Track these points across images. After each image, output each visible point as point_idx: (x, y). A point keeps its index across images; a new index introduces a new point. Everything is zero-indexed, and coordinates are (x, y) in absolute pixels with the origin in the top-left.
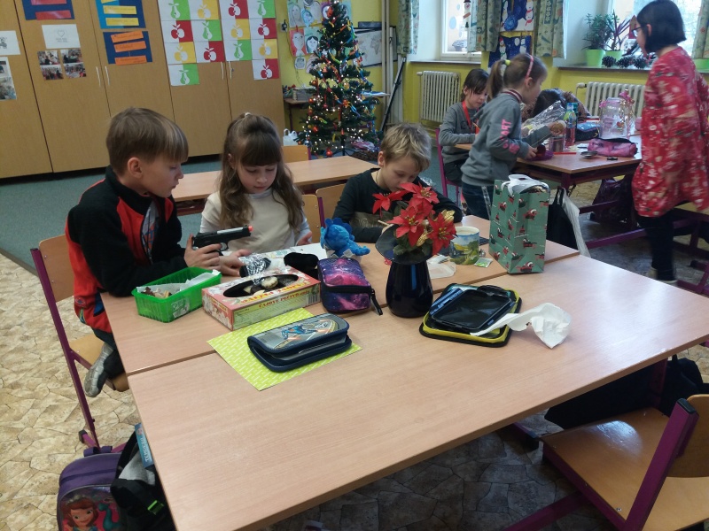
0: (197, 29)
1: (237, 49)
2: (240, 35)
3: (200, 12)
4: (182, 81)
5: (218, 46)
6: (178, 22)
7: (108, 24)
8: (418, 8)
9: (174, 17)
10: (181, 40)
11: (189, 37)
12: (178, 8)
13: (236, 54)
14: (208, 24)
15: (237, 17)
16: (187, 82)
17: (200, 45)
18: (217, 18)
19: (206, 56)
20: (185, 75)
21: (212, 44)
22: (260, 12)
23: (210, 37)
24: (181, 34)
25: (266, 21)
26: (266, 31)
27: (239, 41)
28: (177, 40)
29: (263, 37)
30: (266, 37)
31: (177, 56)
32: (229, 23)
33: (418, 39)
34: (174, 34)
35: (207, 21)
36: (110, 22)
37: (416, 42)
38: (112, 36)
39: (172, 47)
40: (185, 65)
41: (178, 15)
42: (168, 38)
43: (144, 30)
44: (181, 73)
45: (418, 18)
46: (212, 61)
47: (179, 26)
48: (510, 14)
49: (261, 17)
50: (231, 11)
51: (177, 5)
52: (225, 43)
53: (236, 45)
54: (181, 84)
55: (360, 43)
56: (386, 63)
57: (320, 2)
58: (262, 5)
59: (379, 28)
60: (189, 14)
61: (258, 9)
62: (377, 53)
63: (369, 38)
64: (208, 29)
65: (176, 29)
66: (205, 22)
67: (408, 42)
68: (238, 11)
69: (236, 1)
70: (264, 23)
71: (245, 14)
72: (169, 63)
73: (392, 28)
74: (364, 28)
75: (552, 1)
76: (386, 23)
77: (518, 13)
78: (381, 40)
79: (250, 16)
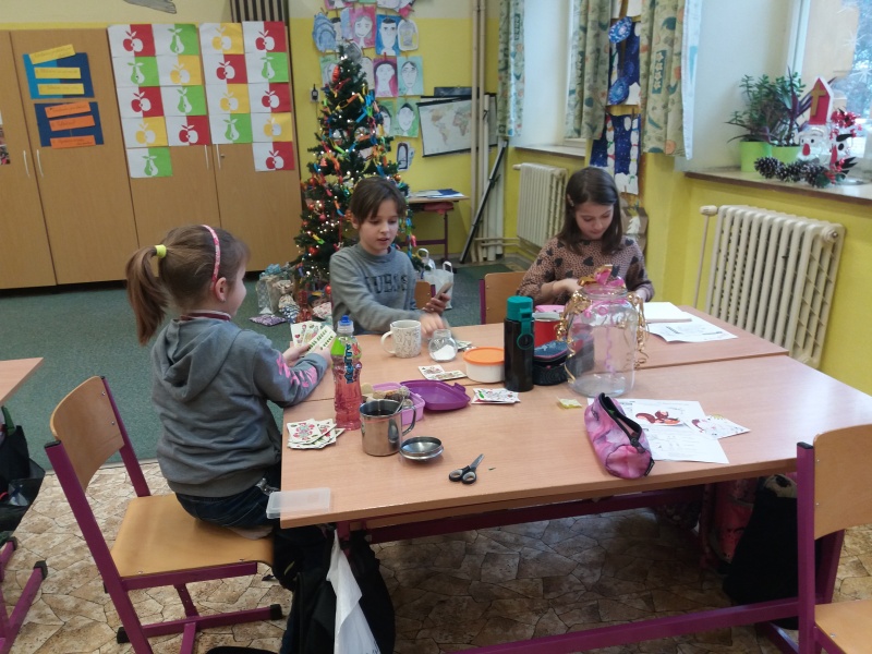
0: (169, 99)
1: (229, 126)
2: (234, 106)
3: (175, 74)
4: (147, 170)
5: (200, 123)
6: (141, 89)
7: (41, 93)
8: (523, 66)
9: (136, 82)
10: (146, 114)
11: (157, 110)
12: (142, 69)
13: (228, 134)
14: (185, 91)
15: (229, 81)
16: (155, 172)
17: (175, 121)
18: (200, 83)
19: (183, 136)
20: (152, 163)
21: (191, 119)
22: (265, 73)
23: (189, 109)
24: (146, 105)
25: (274, 86)
26: (275, 101)
27: (233, 116)
28: (140, 114)
29: (269, 109)
30: (274, 111)
31: (140, 136)
32: (217, 90)
33: (524, 113)
34: (136, 105)
35: (184, 87)
36: (44, 89)
37: (519, 117)
38: (47, 109)
39: (132, 122)
40: (152, 149)
41: (142, 80)
42: (127, 111)
43: (92, 100)
44: (146, 160)
45: (523, 81)
46: (191, 144)
47: (143, 94)
48: (620, 76)
49: (267, 80)
50: (221, 73)
51: (140, 64)
52: (210, 117)
53: (227, 121)
54: (146, 176)
55: (436, 118)
56: (477, 148)
57: (373, 56)
58: (269, 64)
59: (468, 97)
60: (157, 77)
61: (262, 69)
62: (463, 134)
63: (449, 111)
64: (185, 98)
65: (138, 98)
66: (181, 89)
67: (505, 118)
68: (230, 72)
69: (227, 57)
70: (271, 90)
71: (241, 78)
72: (127, 146)
73: (487, 97)
74: (444, 95)
75: (664, 53)
76: (478, 89)
77: (630, 74)
78: (470, 115)
79: (250, 79)
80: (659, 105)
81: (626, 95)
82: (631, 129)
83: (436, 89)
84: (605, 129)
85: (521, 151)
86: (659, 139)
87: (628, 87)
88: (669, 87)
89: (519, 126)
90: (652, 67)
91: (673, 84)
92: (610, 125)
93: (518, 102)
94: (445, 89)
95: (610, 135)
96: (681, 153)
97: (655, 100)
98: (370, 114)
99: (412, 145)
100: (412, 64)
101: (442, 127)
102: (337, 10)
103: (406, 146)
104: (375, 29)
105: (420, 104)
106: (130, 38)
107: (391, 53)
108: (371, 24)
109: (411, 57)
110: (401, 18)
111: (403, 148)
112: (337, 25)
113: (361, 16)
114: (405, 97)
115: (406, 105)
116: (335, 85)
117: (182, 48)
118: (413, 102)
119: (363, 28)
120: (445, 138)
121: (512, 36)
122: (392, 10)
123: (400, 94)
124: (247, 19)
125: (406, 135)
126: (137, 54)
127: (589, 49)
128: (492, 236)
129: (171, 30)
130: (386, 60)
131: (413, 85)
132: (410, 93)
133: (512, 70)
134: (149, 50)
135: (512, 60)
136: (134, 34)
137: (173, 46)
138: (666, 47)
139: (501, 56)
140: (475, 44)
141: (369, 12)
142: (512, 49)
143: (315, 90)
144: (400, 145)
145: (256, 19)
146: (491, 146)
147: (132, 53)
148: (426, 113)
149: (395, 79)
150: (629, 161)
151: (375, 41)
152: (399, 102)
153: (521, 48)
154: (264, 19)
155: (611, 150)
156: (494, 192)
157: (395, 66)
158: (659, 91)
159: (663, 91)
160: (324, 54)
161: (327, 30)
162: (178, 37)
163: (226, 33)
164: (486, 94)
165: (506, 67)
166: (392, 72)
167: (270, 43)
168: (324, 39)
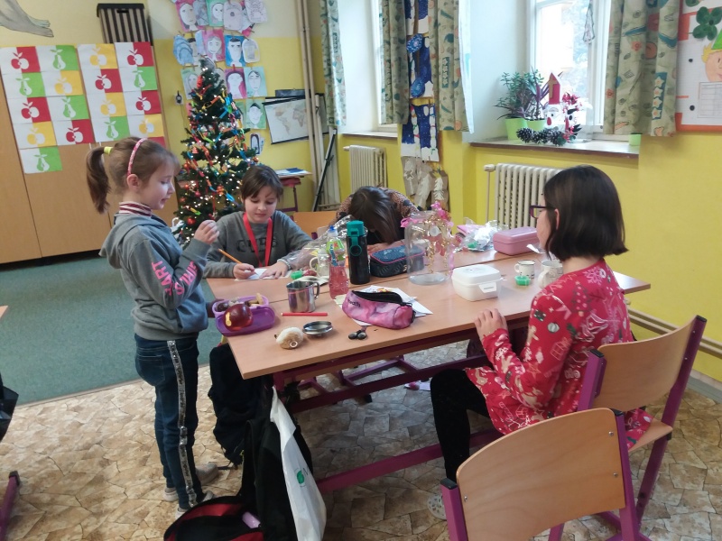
0: (55, 107)
1: (109, 127)
2: (113, 111)
3: (58, 86)
4: (39, 167)
5: (84, 126)
6: (30, 100)
8: (343, 72)
9: (24, 94)
10: (35, 120)
11: (45, 116)
12: (29, 83)
13: (109, 134)
14: (69, 100)
15: (107, 91)
16: (46, 168)
17: (61, 124)
18: (81, 93)
19: (70, 137)
20: (43, 161)
21: (75, 123)
22: (137, 83)
23: (73, 115)
24: (35, 112)
25: (145, 94)
26: (147, 105)
27: (112, 119)
28: (30, 120)
29: (142, 112)
30: (147, 113)
31: (31, 138)
32: (97, 99)
33: (347, 108)
34: (25, 113)
35: (68, 97)
37: (344, 111)
39: (23, 127)
40: (43, 149)
41: (29, 92)
42: (17, 119)
44: (38, 158)
45: (344, 84)
46: (77, 143)
47: (31, 103)
48: (417, 76)
49: (139, 89)
50: (99, 84)
51: (27, 79)
52: (93, 121)
53: (107, 123)
54: (38, 171)
55: (279, 114)
56: (314, 136)
57: (224, 68)
58: (140, 76)
59: (303, 97)
60: (43, 89)
61: (134, 80)
62: (301, 125)
63: (289, 108)
64: (69, 106)
65: (27, 107)
66: (65, 98)
67: (333, 112)
68: (107, 84)
69: (104, 72)
70: (143, 97)
71: (117, 87)
72: (20, 147)
73: (317, 96)
74: (283, 96)
75: (447, 58)
76: (310, 91)
77: (425, 75)
78: (306, 111)
79: (124, 89)
80: (448, 96)
81: (423, 90)
82: (429, 115)
83: (276, 91)
84: (410, 116)
85: (347, 136)
86: (450, 121)
87: (424, 85)
88: (453, 82)
89: (344, 117)
90: (440, 69)
91: (456, 81)
92: (413, 112)
93: (342, 100)
94: (284, 91)
95: (414, 121)
96: (466, 129)
97: (444, 93)
98: (230, 111)
99: (262, 135)
100: (256, 73)
101: (284, 121)
102: (192, 32)
103: (257, 136)
104: (224, 47)
105: (265, 104)
106: (17, 58)
107: (238, 65)
108: (220, 43)
109: (255, 68)
110: (244, 38)
111: (254, 138)
112: (192, 44)
113: (211, 37)
114: (252, 98)
115: (254, 105)
116: (199, 90)
117: (63, 65)
118: (259, 102)
119: (214, 46)
120: (288, 129)
121: (332, 50)
122: (237, 31)
123: (248, 96)
124: (118, 41)
125: (256, 127)
126: (24, 71)
127: (393, 58)
128: (331, 203)
129: (53, 51)
130: (235, 71)
131: (258, 89)
132: (256, 95)
133: (335, 75)
134: (34, 67)
135: (334, 68)
136: (20, 55)
137: (56, 64)
138: (449, 55)
139: (325, 65)
140: (304, 57)
141: (219, 33)
142: (333, 60)
143: (179, 95)
144: (252, 136)
145: (125, 40)
146: (324, 134)
147: (19, 71)
148: (271, 110)
149: (243, 85)
150: (430, 138)
151: (224, 56)
152: (249, 102)
153: (339, 58)
154: (132, 40)
155: (416, 131)
156: (330, 168)
157: (243, 75)
158: (446, 86)
159: (450, 86)
160: (185, 67)
161: (185, 48)
162: (59, 57)
163: (100, 52)
164: (316, 94)
165: (330, 74)
166: (241, 79)
167: (139, 59)
168: (183, 55)
